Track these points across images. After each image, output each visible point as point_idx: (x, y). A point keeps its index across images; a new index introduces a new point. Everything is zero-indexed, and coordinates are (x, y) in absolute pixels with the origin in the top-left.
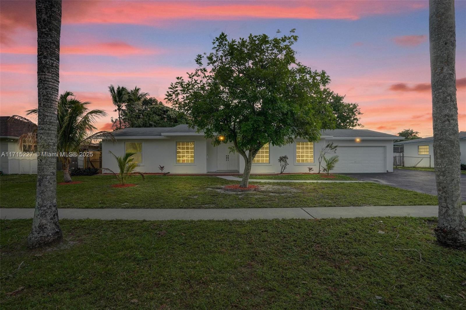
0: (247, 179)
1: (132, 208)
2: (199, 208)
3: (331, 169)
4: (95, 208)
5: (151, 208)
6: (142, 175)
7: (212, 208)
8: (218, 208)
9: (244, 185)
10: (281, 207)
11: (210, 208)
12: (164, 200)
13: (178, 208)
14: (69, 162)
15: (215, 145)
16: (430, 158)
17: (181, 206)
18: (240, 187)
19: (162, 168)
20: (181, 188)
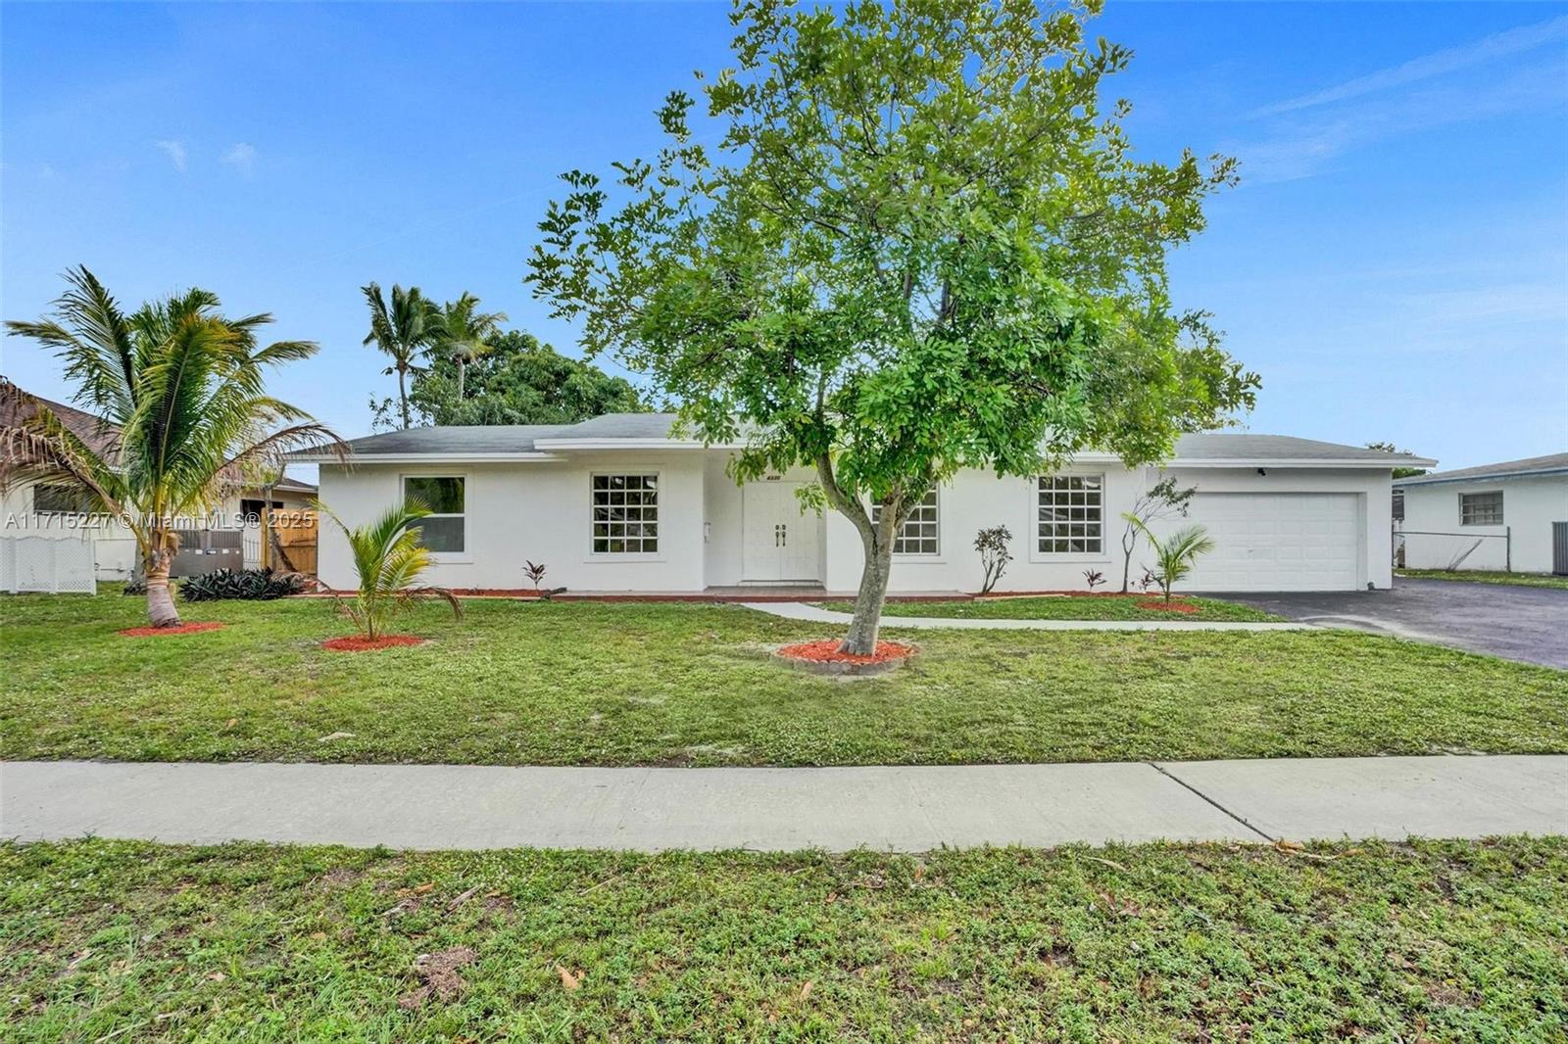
0: (874, 621)
1: (357, 761)
2: (672, 761)
3: (1176, 579)
4: (189, 760)
5: (446, 762)
6: (450, 598)
7: (734, 763)
8: (760, 765)
9: (861, 643)
10: (1057, 761)
11: (721, 764)
12: (517, 713)
13: (571, 764)
14: (170, 546)
15: (740, 478)
16: (1508, 537)
17: (589, 748)
18: (845, 651)
19: (537, 571)
20: (599, 657)
